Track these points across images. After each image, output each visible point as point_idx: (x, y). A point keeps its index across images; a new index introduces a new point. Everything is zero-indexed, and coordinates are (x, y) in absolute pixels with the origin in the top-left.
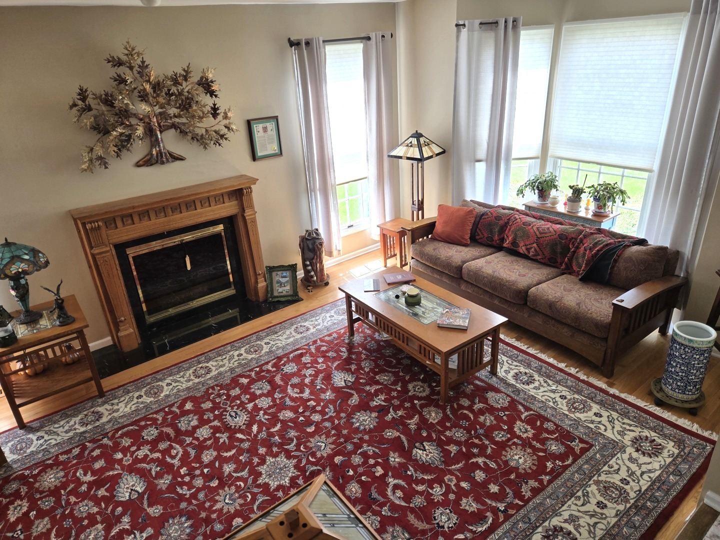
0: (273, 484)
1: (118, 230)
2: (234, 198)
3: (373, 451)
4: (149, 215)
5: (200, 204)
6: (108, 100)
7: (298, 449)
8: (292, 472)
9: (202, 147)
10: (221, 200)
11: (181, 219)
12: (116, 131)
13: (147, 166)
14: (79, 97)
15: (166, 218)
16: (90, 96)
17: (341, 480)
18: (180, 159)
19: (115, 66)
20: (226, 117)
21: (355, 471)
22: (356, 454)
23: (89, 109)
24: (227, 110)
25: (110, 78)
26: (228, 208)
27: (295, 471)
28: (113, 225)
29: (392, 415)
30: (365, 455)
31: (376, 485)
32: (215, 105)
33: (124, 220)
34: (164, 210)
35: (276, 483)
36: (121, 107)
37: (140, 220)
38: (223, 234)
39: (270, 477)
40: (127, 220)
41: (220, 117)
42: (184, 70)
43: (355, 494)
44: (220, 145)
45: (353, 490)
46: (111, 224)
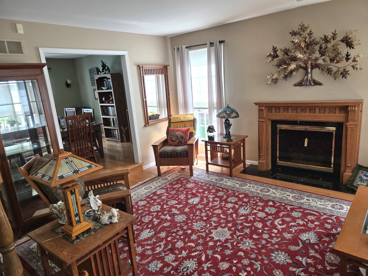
0: (213, 235)
1: (272, 113)
2: (344, 112)
3: (257, 268)
4: (288, 110)
5: (318, 110)
6: (286, 52)
7: (238, 237)
8: (223, 239)
9: (334, 78)
10: (334, 111)
11: (305, 116)
12: (282, 67)
13: (299, 86)
14: (273, 51)
15: (297, 114)
16: (279, 50)
17: (227, 258)
18: (320, 84)
19: (293, 35)
20: (354, 61)
21: (237, 263)
22: (250, 260)
23: (277, 56)
24: (356, 56)
25: (290, 41)
26: (338, 117)
27: (224, 240)
28: (271, 111)
29: (296, 270)
30: (251, 265)
31: (232, 275)
32: (348, 53)
33: (276, 110)
34: (297, 109)
35: (214, 236)
36: (292, 55)
37: (284, 111)
38: (334, 133)
39: (216, 233)
40: (277, 110)
41: (350, 61)
42: (333, 33)
43: (222, 267)
44: (345, 78)
45: (224, 266)
46: (270, 110)
